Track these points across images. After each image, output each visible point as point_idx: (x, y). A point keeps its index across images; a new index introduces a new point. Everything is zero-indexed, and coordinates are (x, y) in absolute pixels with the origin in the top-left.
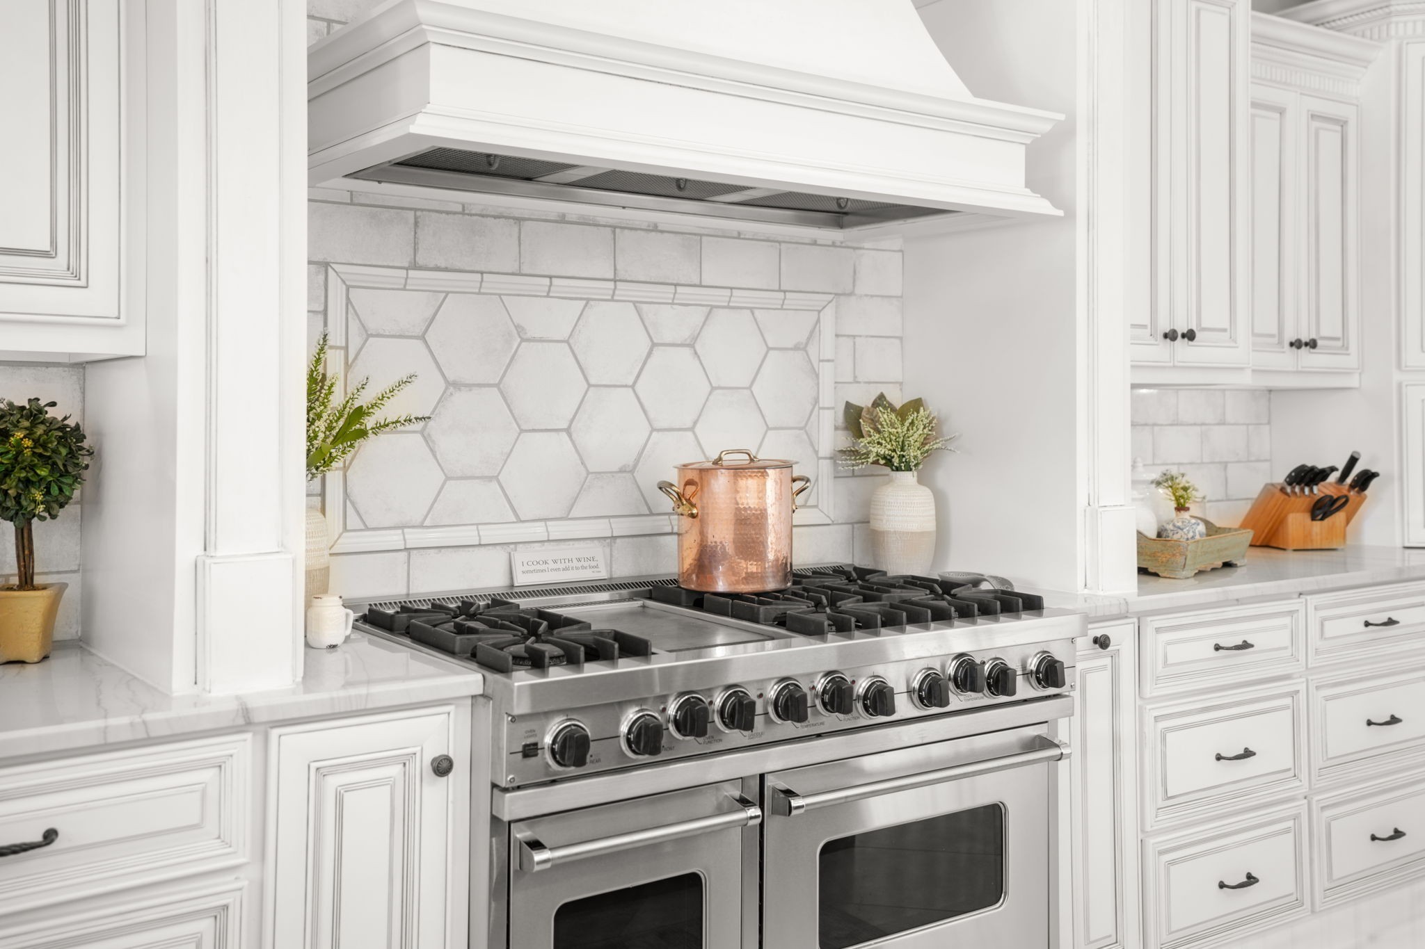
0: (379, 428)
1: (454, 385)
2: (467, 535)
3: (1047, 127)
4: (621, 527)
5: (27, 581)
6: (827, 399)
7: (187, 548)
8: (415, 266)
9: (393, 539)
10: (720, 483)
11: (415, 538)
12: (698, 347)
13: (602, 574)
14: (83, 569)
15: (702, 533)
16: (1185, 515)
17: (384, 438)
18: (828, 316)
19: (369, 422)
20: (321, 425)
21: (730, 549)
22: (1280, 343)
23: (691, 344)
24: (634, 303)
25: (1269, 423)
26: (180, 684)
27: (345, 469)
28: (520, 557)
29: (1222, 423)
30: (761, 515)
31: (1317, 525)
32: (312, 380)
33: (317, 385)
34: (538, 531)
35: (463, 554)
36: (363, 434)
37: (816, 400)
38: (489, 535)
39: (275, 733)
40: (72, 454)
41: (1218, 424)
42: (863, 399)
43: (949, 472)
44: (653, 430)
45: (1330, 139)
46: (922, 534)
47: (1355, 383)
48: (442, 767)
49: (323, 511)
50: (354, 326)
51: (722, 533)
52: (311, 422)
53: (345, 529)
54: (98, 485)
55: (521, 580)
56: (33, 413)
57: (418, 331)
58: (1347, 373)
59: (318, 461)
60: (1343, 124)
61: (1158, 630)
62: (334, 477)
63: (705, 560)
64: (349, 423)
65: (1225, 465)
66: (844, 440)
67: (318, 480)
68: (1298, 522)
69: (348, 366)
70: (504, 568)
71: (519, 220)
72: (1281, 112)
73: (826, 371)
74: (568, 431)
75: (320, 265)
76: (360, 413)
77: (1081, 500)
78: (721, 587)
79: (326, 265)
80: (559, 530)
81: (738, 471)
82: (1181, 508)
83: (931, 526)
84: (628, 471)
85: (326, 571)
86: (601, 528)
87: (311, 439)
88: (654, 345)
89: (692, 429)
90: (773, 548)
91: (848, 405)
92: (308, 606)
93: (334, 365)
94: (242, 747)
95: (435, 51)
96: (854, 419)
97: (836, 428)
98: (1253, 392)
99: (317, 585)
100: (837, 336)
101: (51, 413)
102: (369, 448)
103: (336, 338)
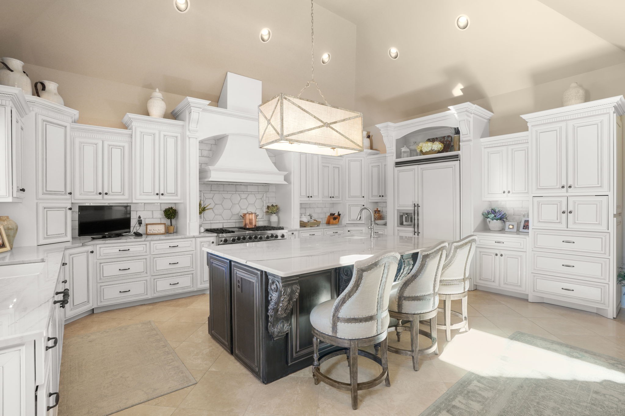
0: (207, 209)
1: (216, 204)
2: (218, 222)
3: (286, 174)
4: (237, 221)
5: (171, 225)
6: (265, 205)
7: (188, 221)
8: (211, 191)
9: (209, 222)
10: (247, 215)
11: (212, 222)
12: (247, 199)
13: (234, 226)
14: (176, 224)
15: (245, 222)
16: (312, 219)
17: (208, 210)
18: (265, 195)
19: (206, 209)
20: (201, 209)
21: (248, 223)
22: (329, 197)
23: (246, 199)
24: (239, 194)
25: (333, 207)
26: (188, 234)
27: (203, 214)
28: (224, 224)
29: (325, 207)
30: (252, 219)
31: (334, 221)
32: (199, 204)
33: (200, 205)
34: (226, 221)
35: (217, 224)
36: (205, 210)
37: (263, 205)
38: (220, 222)
39: (197, 238)
40: (176, 212)
41: (325, 208)
42: (270, 205)
43: (281, 214)
44: (241, 209)
45: (337, 170)
46: (275, 222)
47: (341, 202)
48: (213, 243)
49: (201, 218)
50: (204, 197)
51: (248, 222)
52: (199, 209)
53: (204, 221)
54: (178, 216)
55: (224, 227)
56: (172, 208)
57: (212, 198)
58: (340, 201)
59: (200, 213)
60: (339, 168)
61: (301, 233)
62: (202, 215)
63: (246, 225)
64: (204, 209)
65: (326, 213)
66: (267, 210)
67: (200, 215)
68: (332, 220)
69: (204, 202)
70: (222, 225)
71: (224, 185)
72: (329, 167)
73: (265, 202)
74: (230, 209)
75: (200, 191)
76: (205, 208)
77: (292, 217)
78: (247, 227)
79: (201, 191)
80: (229, 221)
81: (250, 214)
82: (311, 218)
83: (277, 220)
84: (238, 214)
85: (201, 225)
86: (234, 221)
87: (199, 211)
88: (241, 199)
89: (246, 209)
90: (254, 224)
91: (268, 206)
92: (200, 228)
93: (202, 202)
94: (194, 239)
95: (211, 171)
96: (268, 207)
97: (266, 209)
98: (331, 203)
99: (200, 226)
100: (266, 197)
101: (173, 208)
102: (206, 211)
103: (202, 199)
